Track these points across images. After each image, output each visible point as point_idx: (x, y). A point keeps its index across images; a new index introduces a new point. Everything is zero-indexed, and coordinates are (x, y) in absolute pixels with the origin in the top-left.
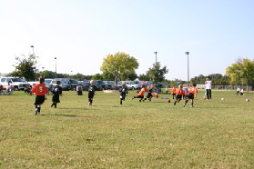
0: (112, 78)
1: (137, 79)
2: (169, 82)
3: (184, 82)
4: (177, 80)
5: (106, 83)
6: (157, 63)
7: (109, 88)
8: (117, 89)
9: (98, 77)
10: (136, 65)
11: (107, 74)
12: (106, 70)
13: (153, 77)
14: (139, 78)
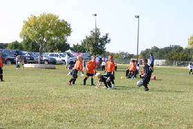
0: (35, 48)
1: (69, 51)
3: (131, 56)
4: (122, 54)
5: (26, 54)
6: (97, 29)
7: (32, 61)
8: (42, 62)
9: (16, 45)
10: (68, 31)
11: (28, 42)
12: (28, 37)
13: (91, 48)
14: (72, 49)
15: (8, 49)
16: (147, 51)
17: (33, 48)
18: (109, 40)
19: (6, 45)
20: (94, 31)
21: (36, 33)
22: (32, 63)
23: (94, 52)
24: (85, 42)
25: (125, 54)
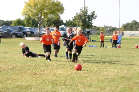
0: (35, 24)
1: (63, 26)
2: (98, 29)
3: (114, 29)
4: (107, 27)
5: (27, 29)
6: (85, 8)
7: (32, 34)
9: (19, 22)
10: (61, 10)
11: (29, 19)
12: (28, 15)
13: (81, 23)
14: (65, 24)
15: (13, 25)
16: (128, 24)
17: (33, 25)
18: (96, 17)
19: (11, 22)
20: (83, 9)
21: (35, 12)
22: (32, 36)
23: (83, 26)
24: (75, 19)
25: (109, 27)
